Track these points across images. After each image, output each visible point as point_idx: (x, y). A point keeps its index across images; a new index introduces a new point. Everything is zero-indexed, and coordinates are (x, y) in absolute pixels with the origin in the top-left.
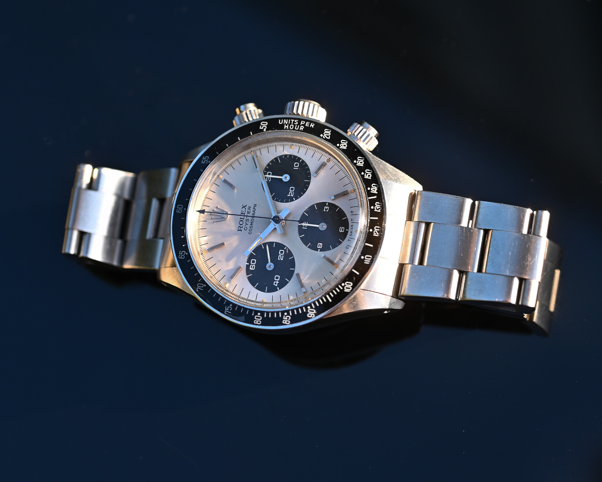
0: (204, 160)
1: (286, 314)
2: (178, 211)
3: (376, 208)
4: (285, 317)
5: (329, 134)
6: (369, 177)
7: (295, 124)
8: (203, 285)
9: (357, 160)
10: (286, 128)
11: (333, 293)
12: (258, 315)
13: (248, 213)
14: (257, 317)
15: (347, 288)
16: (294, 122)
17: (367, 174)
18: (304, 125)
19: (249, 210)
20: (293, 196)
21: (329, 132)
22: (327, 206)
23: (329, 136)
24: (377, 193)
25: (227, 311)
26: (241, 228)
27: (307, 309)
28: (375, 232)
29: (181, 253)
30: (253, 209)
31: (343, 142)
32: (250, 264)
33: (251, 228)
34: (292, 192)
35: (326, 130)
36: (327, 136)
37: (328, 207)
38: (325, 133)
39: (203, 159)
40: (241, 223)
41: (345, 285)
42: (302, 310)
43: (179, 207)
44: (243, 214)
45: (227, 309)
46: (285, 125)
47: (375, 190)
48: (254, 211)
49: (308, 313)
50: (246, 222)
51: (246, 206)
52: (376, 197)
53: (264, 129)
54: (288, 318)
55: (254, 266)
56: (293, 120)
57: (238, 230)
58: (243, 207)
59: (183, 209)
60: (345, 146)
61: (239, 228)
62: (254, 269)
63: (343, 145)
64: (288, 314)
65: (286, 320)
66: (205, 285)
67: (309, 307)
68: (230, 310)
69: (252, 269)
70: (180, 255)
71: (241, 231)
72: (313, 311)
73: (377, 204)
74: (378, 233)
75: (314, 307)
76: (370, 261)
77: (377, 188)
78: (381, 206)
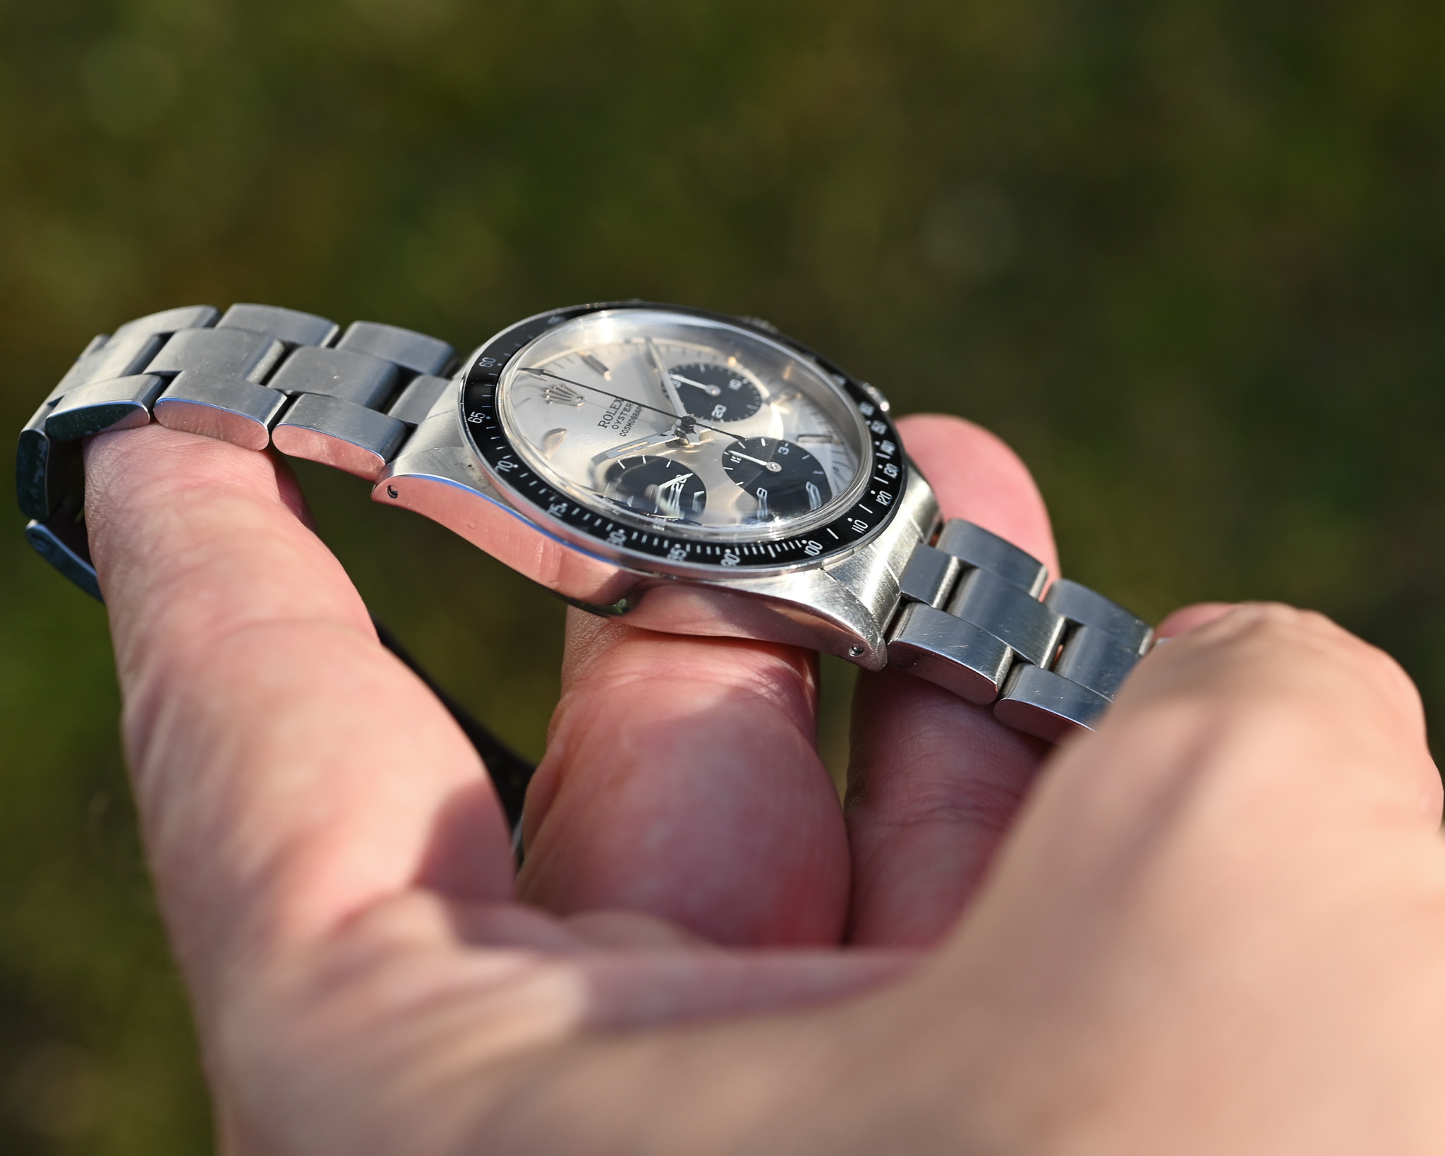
1: (678, 546)
2: (484, 363)
3: (889, 471)
4: (674, 551)
6: (880, 430)
8: (514, 464)
9: (862, 404)
11: (781, 547)
12: (618, 532)
14: (615, 536)
15: (809, 549)
17: (877, 426)
19: (627, 408)
20: (720, 416)
22: (786, 447)
24: (893, 454)
25: (552, 511)
27: (723, 552)
28: (882, 499)
29: (475, 414)
30: (637, 409)
33: (626, 430)
34: (720, 411)
37: (788, 449)
40: (608, 418)
41: (807, 544)
42: (713, 550)
43: (488, 359)
44: (614, 408)
47: (889, 449)
48: (637, 412)
49: (724, 558)
50: (618, 420)
52: (889, 457)
57: (599, 425)
58: (616, 400)
59: (496, 364)
61: (603, 422)
64: (683, 548)
65: (675, 555)
66: (516, 466)
67: (728, 551)
68: (561, 512)
70: (472, 418)
71: (606, 427)
72: (735, 559)
73: (890, 466)
74: (886, 501)
75: (738, 553)
76: (863, 531)
77: (893, 449)
78: (896, 470)
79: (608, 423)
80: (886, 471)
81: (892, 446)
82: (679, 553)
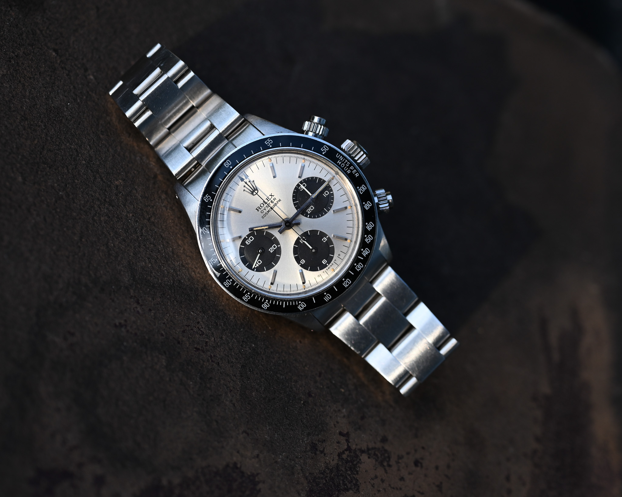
0: (268, 141)
1: (249, 293)
2: (225, 164)
3: (358, 266)
4: (246, 296)
5: (363, 190)
6: (368, 241)
7: (346, 165)
9: (368, 224)
10: (339, 163)
11: (289, 303)
12: (230, 281)
14: (228, 281)
15: (300, 306)
16: (347, 162)
17: (368, 238)
18: (351, 170)
20: (309, 213)
22: (326, 238)
23: (362, 192)
24: (365, 256)
28: (345, 283)
29: (207, 196)
31: (368, 203)
32: (248, 239)
34: (311, 210)
35: (363, 186)
36: (361, 190)
37: (326, 240)
38: (361, 188)
39: (268, 140)
40: (262, 205)
41: (301, 304)
42: (261, 299)
43: (228, 162)
45: (212, 260)
46: (339, 160)
47: (365, 253)
49: (264, 304)
51: (273, 196)
52: (362, 259)
53: (323, 152)
54: (249, 297)
55: (249, 242)
56: (346, 161)
59: (230, 166)
60: (368, 207)
62: (248, 244)
65: (246, 297)
66: (208, 232)
69: (247, 243)
70: (205, 197)
72: (268, 305)
73: (360, 264)
74: (347, 285)
75: (270, 303)
76: (328, 300)
77: (368, 253)
78: (362, 267)
79: (260, 209)
80: (357, 267)
81: (368, 251)
82: (248, 297)
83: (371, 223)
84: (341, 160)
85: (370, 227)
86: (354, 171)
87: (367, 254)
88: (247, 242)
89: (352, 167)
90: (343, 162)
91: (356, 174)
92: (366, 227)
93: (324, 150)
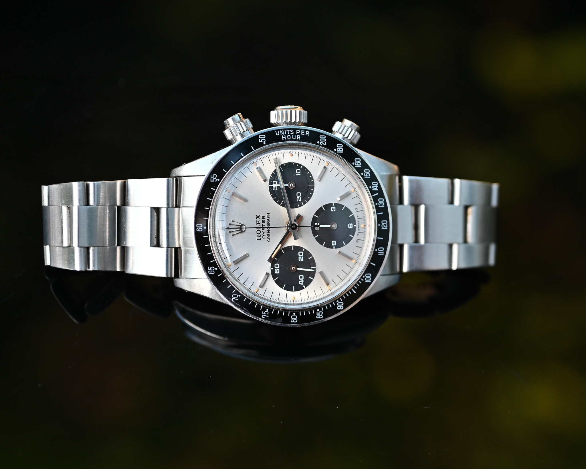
0: (212, 179)
1: (318, 310)
2: (198, 230)
4: (318, 313)
5: (324, 140)
6: (368, 176)
7: (291, 134)
8: (237, 295)
9: (355, 162)
10: (284, 139)
11: (357, 286)
12: (294, 315)
13: (264, 222)
14: (292, 317)
15: (367, 279)
16: (290, 132)
17: (366, 173)
18: (300, 134)
19: (263, 220)
20: (300, 201)
21: (324, 138)
22: (333, 206)
23: (326, 142)
24: (377, 190)
25: (264, 315)
26: (259, 237)
27: (336, 303)
28: (383, 226)
29: (210, 269)
30: (267, 218)
31: (338, 146)
32: (274, 269)
33: (269, 236)
34: (299, 197)
35: (321, 137)
36: (323, 142)
37: (335, 207)
38: (321, 140)
39: (211, 177)
40: (259, 232)
41: (365, 277)
42: (332, 304)
43: (198, 226)
44: (258, 223)
46: (282, 136)
47: (375, 187)
48: (268, 220)
49: (338, 306)
50: (263, 231)
51: (260, 216)
52: (377, 194)
53: (263, 142)
55: (278, 270)
56: (288, 131)
57: (257, 239)
58: (257, 217)
59: (203, 228)
60: (341, 150)
61: (258, 237)
62: (279, 273)
63: (339, 149)
64: (321, 310)
65: (319, 315)
66: (240, 296)
67: (337, 301)
68: (267, 314)
70: (209, 271)
71: (260, 239)
72: (342, 304)
73: (380, 200)
74: (386, 226)
75: (342, 300)
76: (383, 252)
77: (377, 185)
78: (383, 201)
79: (260, 236)
80: (379, 205)
81: (376, 184)
82: (320, 313)
83: (356, 160)
84: (283, 134)
85: (359, 164)
86: (302, 133)
87: (377, 188)
88: (276, 272)
89: (297, 131)
90: (287, 134)
91: (306, 133)
92: (356, 166)
93: (263, 140)
